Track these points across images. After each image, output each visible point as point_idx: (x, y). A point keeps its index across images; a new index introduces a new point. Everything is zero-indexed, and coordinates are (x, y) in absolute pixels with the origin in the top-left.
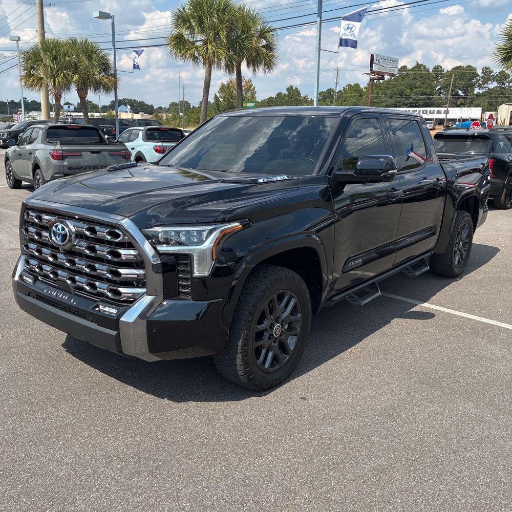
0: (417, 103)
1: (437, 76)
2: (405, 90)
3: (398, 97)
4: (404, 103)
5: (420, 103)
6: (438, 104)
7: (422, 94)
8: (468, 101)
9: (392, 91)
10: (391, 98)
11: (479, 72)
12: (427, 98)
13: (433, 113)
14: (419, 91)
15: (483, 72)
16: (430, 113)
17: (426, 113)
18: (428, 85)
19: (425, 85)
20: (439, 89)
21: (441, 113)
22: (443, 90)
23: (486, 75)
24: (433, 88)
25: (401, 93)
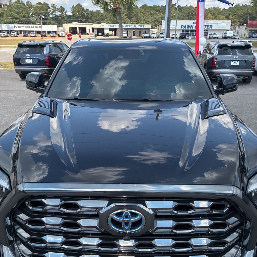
0: (22, 22)
1: (29, 7)
2: (14, 14)
3: (11, 18)
4: (15, 21)
5: (24, 22)
6: (34, 23)
7: (24, 17)
8: (48, 21)
9: (6, 14)
10: (7, 18)
11: (50, 6)
12: (27, 19)
13: (34, 28)
14: (22, 15)
15: (52, 7)
16: (32, 28)
17: (30, 28)
18: (26, 12)
19: (24, 12)
20: (32, 14)
21: (37, 28)
22: (34, 15)
23: (54, 8)
24: (29, 14)
25: (12, 16)
